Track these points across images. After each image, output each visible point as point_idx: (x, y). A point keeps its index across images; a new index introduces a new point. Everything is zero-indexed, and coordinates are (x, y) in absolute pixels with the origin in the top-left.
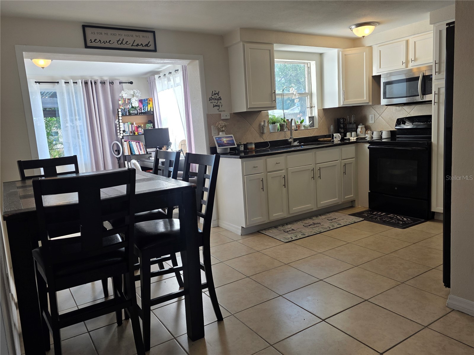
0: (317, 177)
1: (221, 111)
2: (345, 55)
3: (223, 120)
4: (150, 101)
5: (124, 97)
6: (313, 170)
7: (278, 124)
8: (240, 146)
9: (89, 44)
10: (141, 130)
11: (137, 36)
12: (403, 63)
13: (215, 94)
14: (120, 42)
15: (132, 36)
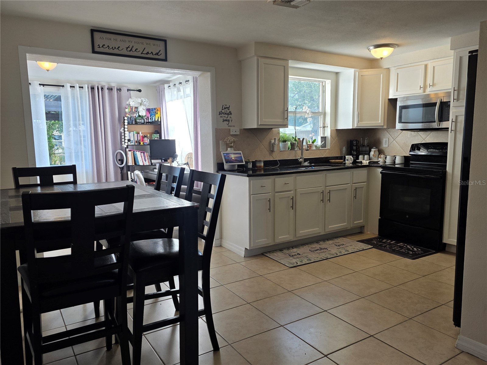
0: (326, 200)
1: (231, 126)
2: (362, 76)
3: (232, 135)
4: (158, 110)
5: (131, 105)
6: (323, 192)
7: (289, 143)
8: (249, 163)
9: (97, 49)
10: (147, 140)
11: (147, 44)
12: (420, 88)
13: (225, 108)
14: (129, 49)
15: (143, 44)
